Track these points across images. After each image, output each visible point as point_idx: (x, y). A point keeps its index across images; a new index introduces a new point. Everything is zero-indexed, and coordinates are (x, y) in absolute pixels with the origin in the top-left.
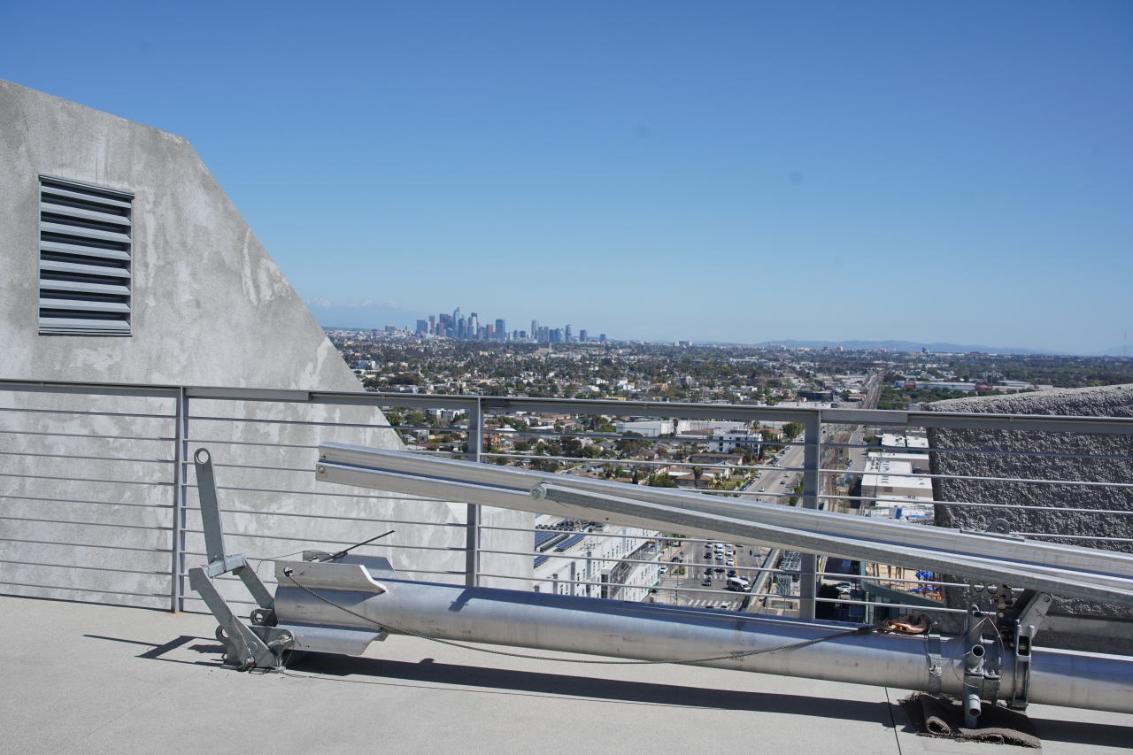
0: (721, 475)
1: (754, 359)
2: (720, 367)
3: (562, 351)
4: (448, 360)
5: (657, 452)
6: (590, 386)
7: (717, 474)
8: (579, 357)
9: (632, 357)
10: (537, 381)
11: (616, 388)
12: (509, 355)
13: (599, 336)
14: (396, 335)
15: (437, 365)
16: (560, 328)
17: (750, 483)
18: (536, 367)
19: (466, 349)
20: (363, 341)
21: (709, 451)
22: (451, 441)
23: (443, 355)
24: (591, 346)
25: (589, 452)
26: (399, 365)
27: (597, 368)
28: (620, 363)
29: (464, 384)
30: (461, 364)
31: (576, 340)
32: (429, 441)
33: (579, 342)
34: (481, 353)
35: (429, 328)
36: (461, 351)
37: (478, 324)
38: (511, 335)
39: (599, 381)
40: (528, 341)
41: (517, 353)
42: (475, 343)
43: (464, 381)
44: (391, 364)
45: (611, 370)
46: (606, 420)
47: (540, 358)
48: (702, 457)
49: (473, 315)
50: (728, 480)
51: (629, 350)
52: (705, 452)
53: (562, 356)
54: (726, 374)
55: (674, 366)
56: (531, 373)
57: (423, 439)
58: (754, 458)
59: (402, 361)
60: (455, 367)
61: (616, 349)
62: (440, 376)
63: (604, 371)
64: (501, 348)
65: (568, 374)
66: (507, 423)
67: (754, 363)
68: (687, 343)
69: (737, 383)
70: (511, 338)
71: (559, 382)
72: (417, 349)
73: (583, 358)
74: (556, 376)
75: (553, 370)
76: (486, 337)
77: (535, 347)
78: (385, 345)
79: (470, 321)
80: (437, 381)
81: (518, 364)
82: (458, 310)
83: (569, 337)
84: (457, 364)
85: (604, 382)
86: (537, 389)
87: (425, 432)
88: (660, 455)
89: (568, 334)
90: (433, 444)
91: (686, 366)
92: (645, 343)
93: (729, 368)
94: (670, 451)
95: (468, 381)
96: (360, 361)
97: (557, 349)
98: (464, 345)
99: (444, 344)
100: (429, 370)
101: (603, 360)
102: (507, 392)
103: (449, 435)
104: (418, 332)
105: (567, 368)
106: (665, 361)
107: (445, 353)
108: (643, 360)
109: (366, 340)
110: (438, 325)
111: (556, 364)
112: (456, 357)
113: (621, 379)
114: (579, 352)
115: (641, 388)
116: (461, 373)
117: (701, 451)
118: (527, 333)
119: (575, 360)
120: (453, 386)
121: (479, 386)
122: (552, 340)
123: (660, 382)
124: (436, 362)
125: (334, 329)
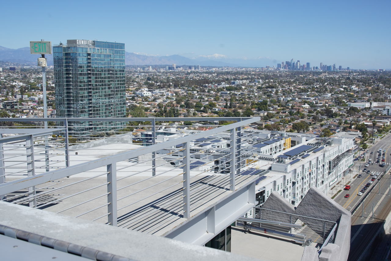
3: (331, 74)
4: (288, 79)
5: (362, 115)
6: (340, 88)
8: (338, 76)
9: (359, 76)
10: (320, 87)
12: (310, 76)
13: (347, 68)
14: (270, 69)
15: (283, 81)
16: (331, 65)
18: (320, 81)
21: (383, 114)
22: (285, 110)
23: (286, 77)
24: (343, 72)
25: (336, 115)
26: (270, 81)
27: (344, 81)
28: (354, 79)
29: (293, 88)
30: (292, 80)
31: (337, 70)
32: (278, 109)
33: (339, 70)
34: (300, 76)
35: (282, 66)
36: (292, 75)
37: (300, 64)
38: (312, 68)
39: (344, 86)
40: (319, 71)
41: (314, 75)
42: (298, 72)
43: (293, 87)
44: (267, 81)
45: (349, 81)
46: (344, 102)
47: (322, 77)
49: (298, 61)
50: (388, 126)
51: (358, 74)
53: (331, 76)
55: (376, 80)
56: (318, 83)
57: (276, 109)
59: (271, 79)
61: (353, 73)
62: (284, 85)
63: (346, 82)
64: (308, 74)
65: (332, 84)
66: (306, 103)
68: (383, 70)
70: (312, 70)
71: (328, 87)
72: (277, 74)
73: (340, 77)
74: (328, 84)
75: (327, 82)
76: (303, 69)
77: (321, 73)
78: (266, 73)
79: (297, 63)
80: (283, 87)
81: (314, 80)
82: (292, 60)
83: (335, 69)
84: (290, 81)
85: (346, 86)
86: (319, 90)
87: (276, 106)
88: (363, 116)
89: (334, 67)
91: (381, 80)
94: (367, 114)
96: (256, 80)
97: (329, 74)
98: (294, 73)
99: (287, 72)
100: (280, 83)
101: (347, 78)
102: (308, 91)
103: (285, 107)
104: (278, 68)
105: (333, 81)
106: (372, 78)
107: (287, 76)
108: (363, 77)
109: (259, 72)
110: (285, 65)
111: (328, 80)
112: (291, 78)
113: (353, 85)
114: (338, 74)
115: (360, 89)
116: (292, 84)
117: (380, 114)
118: (318, 68)
119: (336, 78)
120: (288, 89)
121: (298, 89)
122: (328, 70)
123: (368, 86)
124: (283, 79)
125: (248, 68)
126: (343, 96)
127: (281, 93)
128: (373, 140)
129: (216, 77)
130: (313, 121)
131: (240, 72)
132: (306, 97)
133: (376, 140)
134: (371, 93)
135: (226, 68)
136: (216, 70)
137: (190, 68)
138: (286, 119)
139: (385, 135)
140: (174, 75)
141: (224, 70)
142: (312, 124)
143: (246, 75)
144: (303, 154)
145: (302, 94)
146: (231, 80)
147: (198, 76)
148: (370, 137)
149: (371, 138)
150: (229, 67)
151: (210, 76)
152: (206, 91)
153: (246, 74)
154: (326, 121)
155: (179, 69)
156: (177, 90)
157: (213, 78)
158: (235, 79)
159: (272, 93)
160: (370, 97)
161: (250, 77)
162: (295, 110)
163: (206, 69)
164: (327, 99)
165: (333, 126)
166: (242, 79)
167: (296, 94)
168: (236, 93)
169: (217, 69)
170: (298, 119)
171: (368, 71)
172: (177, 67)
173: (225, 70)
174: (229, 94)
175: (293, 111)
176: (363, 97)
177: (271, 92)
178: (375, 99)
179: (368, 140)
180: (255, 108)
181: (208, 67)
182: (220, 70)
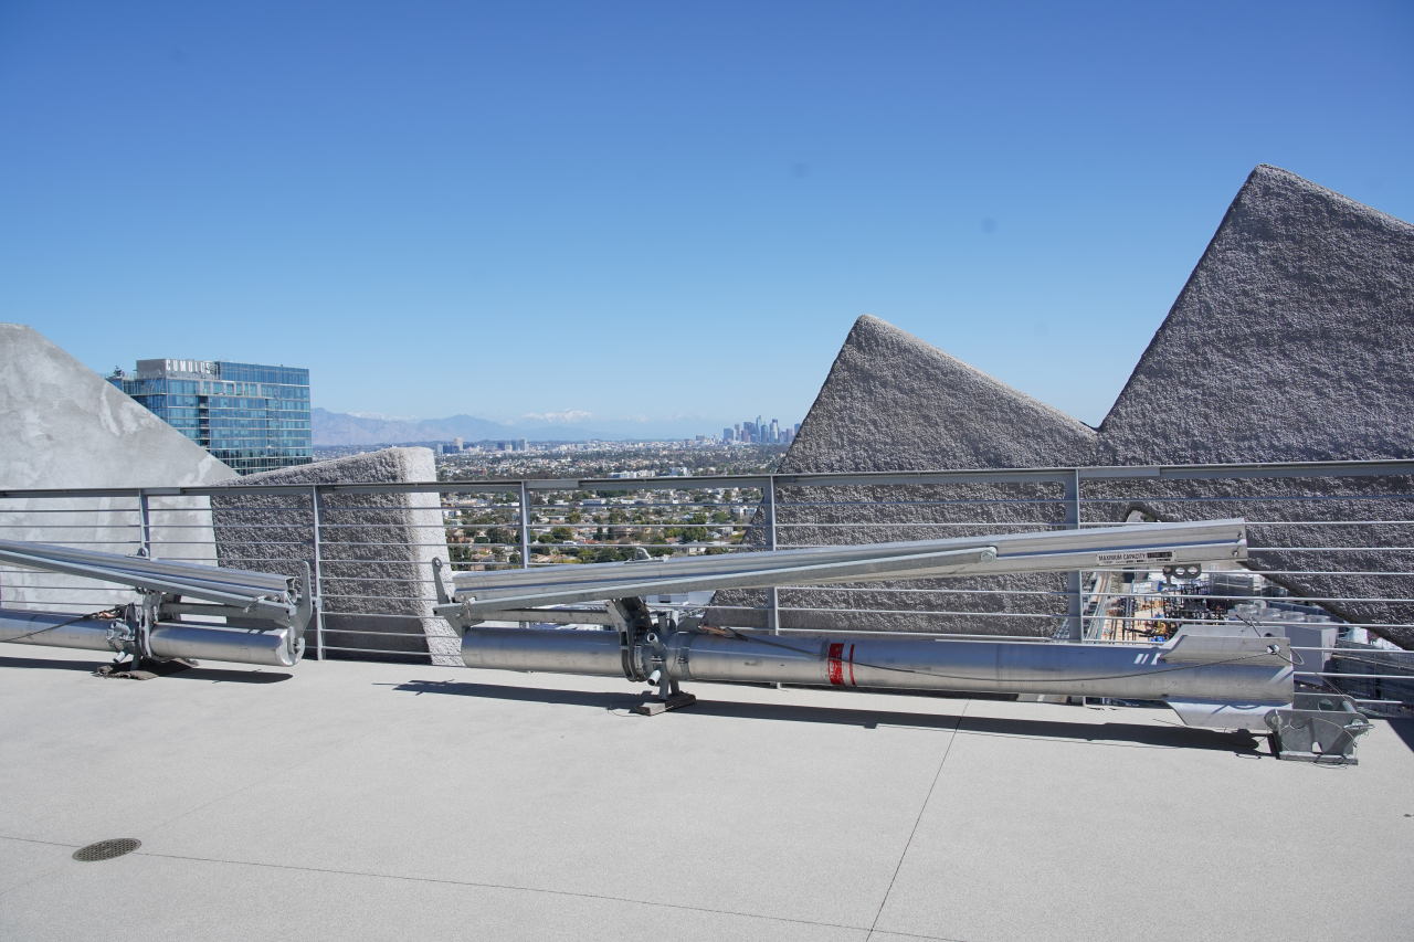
4: (751, 462)
14: (706, 442)
15: (741, 468)
19: (768, 452)
20: (676, 449)
23: (748, 459)
26: (707, 471)
30: (764, 466)
32: (732, 537)
35: (735, 435)
36: (763, 454)
37: (778, 429)
42: (776, 446)
44: (700, 469)
49: (774, 421)
57: (727, 535)
59: (710, 465)
72: (724, 454)
76: (787, 440)
78: (696, 452)
79: (771, 426)
82: (760, 417)
84: (759, 466)
87: (729, 529)
90: (736, 540)
98: (767, 448)
99: (748, 449)
104: (725, 439)
107: (749, 457)
109: (680, 449)
110: (742, 431)
125: (650, 442)
129: (569, 466)
131: (632, 451)
135: (594, 444)
136: (568, 448)
137: (501, 446)
140: (459, 465)
141: (589, 449)
143: (646, 458)
146: (610, 470)
147: (522, 464)
150: (602, 441)
151: (554, 464)
152: (546, 500)
153: (646, 456)
155: (471, 449)
156: (465, 502)
157: (563, 469)
158: (618, 469)
159: (716, 498)
161: (657, 462)
163: (544, 447)
166: (638, 469)
168: (623, 502)
169: (572, 447)
172: (465, 447)
173: (593, 448)
174: (606, 504)
177: (712, 496)
180: (675, 536)
181: (549, 442)
182: (580, 449)
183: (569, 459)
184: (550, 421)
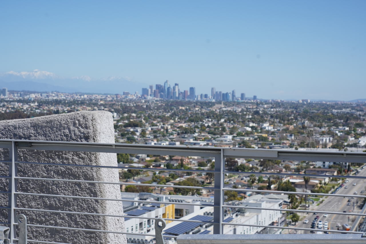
0: (323, 182)
1: (348, 110)
2: (326, 115)
3: (229, 106)
4: (160, 112)
5: (285, 167)
6: (245, 128)
7: (320, 181)
8: (240, 110)
9: (272, 110)
10: (214, 125)
11: (261, 129)
12: (197, 109)
13: (252, 97)
14: (130, 97)
15: (153, 115)
16: (229, 92)
17: (341, 186)
18: (213, 116)
19: (171, 105)
20: (110, 101)
21: (317, 166)
22: (160, 161)
23: (157, 109)
24: (247, 103)
25: (242, 168)
26: (130, 116)
27: (250, 117)
28: (265, 113)
29: (169, 127)
30: (168, 115)
31: (238, 100)
32: (146, 161)
33: (240, 100)
34: (180, 108)
35: (150, 93)
36: (168, 107)
37: (179, 90)
38: (199, 97)
39: (251, 124)
40: (209, 101)
41: (202, 107)
42: (177, 102)
43: (169, 125)
44: (126, 115)
45: (259, 117)
47: (216, 110)
48: (312, 171)
49: (176, 85)
50: (327, 184)
51: (271, 105)
52: (315, 167)
53: (229, 109)
54: (329, 120)
55: (298, 115)
56: (210, 120)
57: (143, 160)
58: (344, 171)
59: (132, 113)
60: (164, 116)
61: (262, 104)
62: (155, 122)
63: (254, 118)
64: (193, 105)
65: (232, 120)
67: (348, 113)
68: (307, 101)
69: (336, 125)
70: (199, 99)
71: (227, 125)
72: (142, 105)
73: (242, 111)
74: (225, 121)
75: (224, 118)
76: (184, 98)
77: (213, 104)
78: (123, 103)
79: (174, 88)
80: (153, 125)
81: (203, 114)
82: (167, 82)
83: (234, 98)
84: (165, 115)
85: (254, 125)
86: (213, 129)
87: (144, 156)
88: (286, 169)
89: (233, 96)
90: (148, 163)
91: (305, 115)
92: (281, 101)
93: (332, 115)
94: (293, 167)
95: (171, 125)
97: (226, 105)
98: (170, 103)
99: (158, 103)
100: (148, 118)
101: (254, 111)
102: (195, 132)
103: (158, 157)
104: (143, 95)
105: (232, 117)
106: (292, 112)
107: (159, 108)
108: (279, 111)
109: (112, 101)
110: (155, 91)
111: (226, 114)
112: (165, 110)
113: (265, 123)
114: (240, 107)
115: (277, 129)
116: (168, 120)
117: (312, 167)
118: (208, 96)
119: (237, 111)
120: (162, 127)
121: (178, 128)
122: (224, 99)
123: (288, 125)
124: (153, 113)
125: (92, 94)
126: (251, 139)
127: (150, 134)
128: (307, 207)
129: (36, 109)
130: (207, 179)
131: (79, 101)
132: (192, 141)
133: (311, 207)
134: (293, 135)
135: (54, 95)
136: (36, 97)
138: (162, 176)
139: (324, 199)
141: (50, 98)
142: (205, 184)
144: (199, 231)
145: (186, 136)
148: (301, 203)
149: (303, 204)
150: (59, 92)
153: (89, 104)
154: (228, 179)
157: (32, 110)
159: (136, 135)
160: (293, 141)
162: (175, 162)
163: (19, 95)
164: (227, 144)
165: (240, 186)
167: (175, 136)
169: (39, 96)
170: (182, 176)
171: (285, 101)
173: (53, 97)
175: (172, 163)
176: (282, 141)
177: (133, 133)
178: (301, 143)
179: (299, 208)
181: (23, 91)
182: (44, 97)
183: (36, 104)
184: (24, 77)
